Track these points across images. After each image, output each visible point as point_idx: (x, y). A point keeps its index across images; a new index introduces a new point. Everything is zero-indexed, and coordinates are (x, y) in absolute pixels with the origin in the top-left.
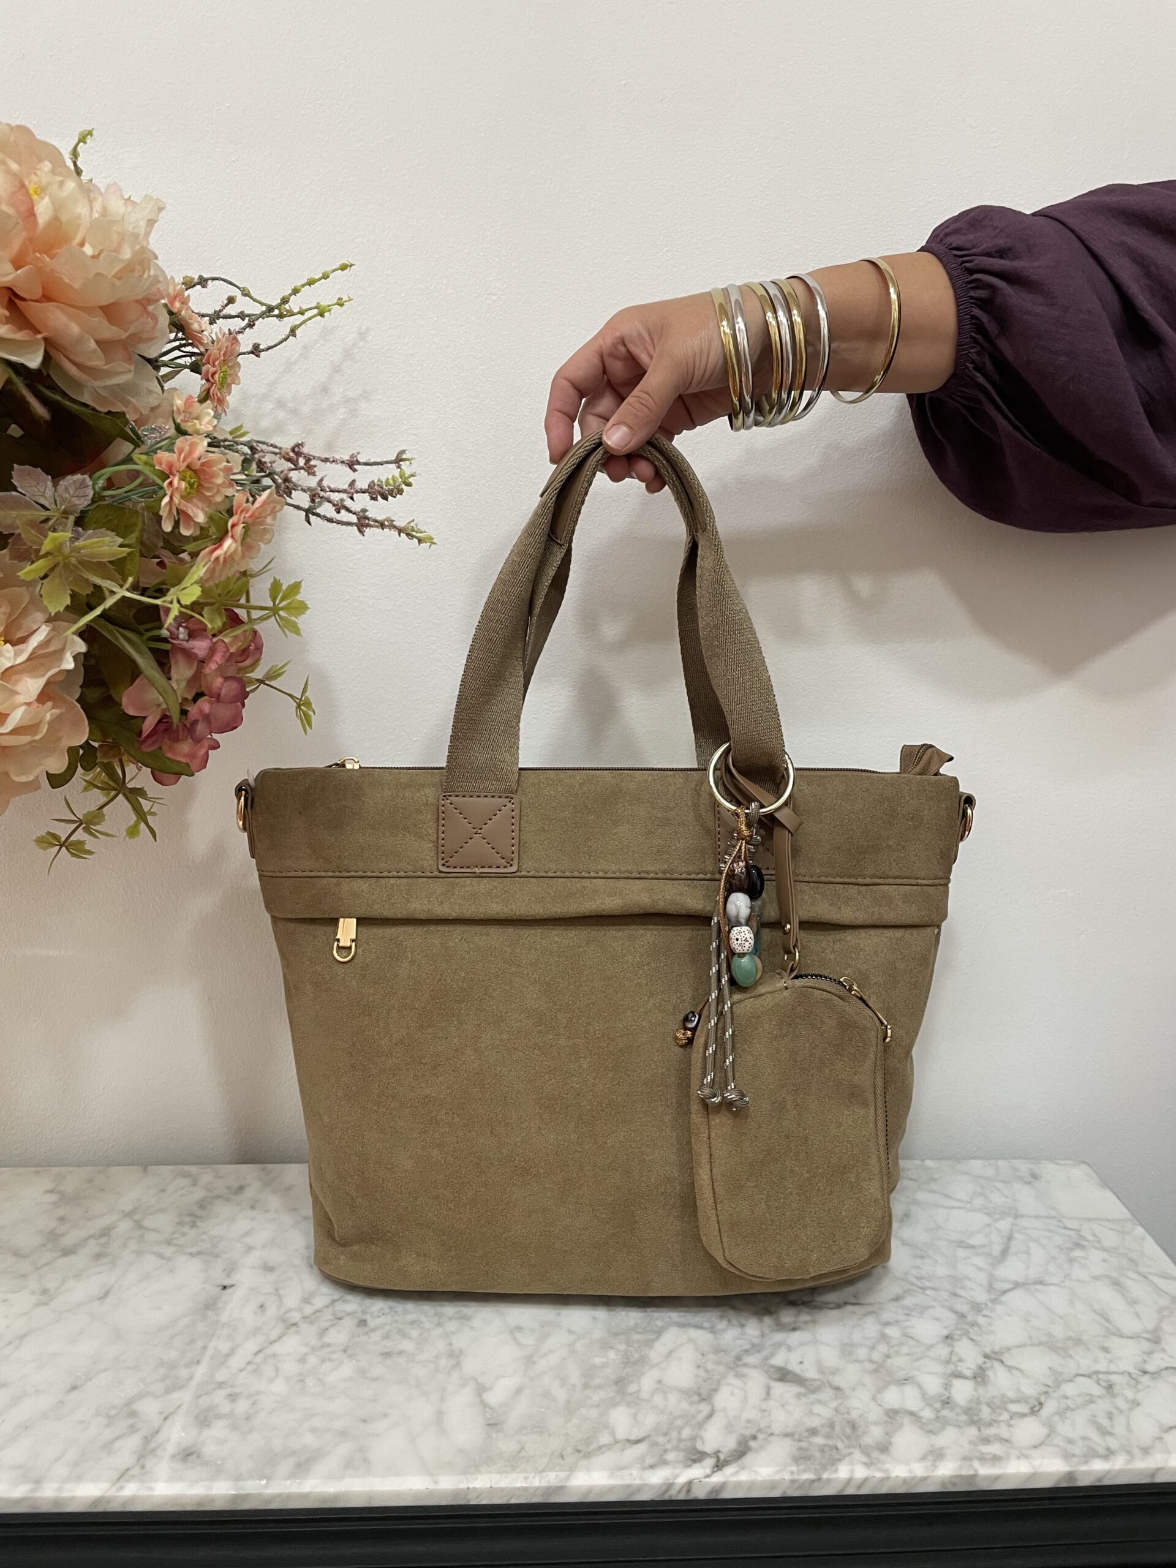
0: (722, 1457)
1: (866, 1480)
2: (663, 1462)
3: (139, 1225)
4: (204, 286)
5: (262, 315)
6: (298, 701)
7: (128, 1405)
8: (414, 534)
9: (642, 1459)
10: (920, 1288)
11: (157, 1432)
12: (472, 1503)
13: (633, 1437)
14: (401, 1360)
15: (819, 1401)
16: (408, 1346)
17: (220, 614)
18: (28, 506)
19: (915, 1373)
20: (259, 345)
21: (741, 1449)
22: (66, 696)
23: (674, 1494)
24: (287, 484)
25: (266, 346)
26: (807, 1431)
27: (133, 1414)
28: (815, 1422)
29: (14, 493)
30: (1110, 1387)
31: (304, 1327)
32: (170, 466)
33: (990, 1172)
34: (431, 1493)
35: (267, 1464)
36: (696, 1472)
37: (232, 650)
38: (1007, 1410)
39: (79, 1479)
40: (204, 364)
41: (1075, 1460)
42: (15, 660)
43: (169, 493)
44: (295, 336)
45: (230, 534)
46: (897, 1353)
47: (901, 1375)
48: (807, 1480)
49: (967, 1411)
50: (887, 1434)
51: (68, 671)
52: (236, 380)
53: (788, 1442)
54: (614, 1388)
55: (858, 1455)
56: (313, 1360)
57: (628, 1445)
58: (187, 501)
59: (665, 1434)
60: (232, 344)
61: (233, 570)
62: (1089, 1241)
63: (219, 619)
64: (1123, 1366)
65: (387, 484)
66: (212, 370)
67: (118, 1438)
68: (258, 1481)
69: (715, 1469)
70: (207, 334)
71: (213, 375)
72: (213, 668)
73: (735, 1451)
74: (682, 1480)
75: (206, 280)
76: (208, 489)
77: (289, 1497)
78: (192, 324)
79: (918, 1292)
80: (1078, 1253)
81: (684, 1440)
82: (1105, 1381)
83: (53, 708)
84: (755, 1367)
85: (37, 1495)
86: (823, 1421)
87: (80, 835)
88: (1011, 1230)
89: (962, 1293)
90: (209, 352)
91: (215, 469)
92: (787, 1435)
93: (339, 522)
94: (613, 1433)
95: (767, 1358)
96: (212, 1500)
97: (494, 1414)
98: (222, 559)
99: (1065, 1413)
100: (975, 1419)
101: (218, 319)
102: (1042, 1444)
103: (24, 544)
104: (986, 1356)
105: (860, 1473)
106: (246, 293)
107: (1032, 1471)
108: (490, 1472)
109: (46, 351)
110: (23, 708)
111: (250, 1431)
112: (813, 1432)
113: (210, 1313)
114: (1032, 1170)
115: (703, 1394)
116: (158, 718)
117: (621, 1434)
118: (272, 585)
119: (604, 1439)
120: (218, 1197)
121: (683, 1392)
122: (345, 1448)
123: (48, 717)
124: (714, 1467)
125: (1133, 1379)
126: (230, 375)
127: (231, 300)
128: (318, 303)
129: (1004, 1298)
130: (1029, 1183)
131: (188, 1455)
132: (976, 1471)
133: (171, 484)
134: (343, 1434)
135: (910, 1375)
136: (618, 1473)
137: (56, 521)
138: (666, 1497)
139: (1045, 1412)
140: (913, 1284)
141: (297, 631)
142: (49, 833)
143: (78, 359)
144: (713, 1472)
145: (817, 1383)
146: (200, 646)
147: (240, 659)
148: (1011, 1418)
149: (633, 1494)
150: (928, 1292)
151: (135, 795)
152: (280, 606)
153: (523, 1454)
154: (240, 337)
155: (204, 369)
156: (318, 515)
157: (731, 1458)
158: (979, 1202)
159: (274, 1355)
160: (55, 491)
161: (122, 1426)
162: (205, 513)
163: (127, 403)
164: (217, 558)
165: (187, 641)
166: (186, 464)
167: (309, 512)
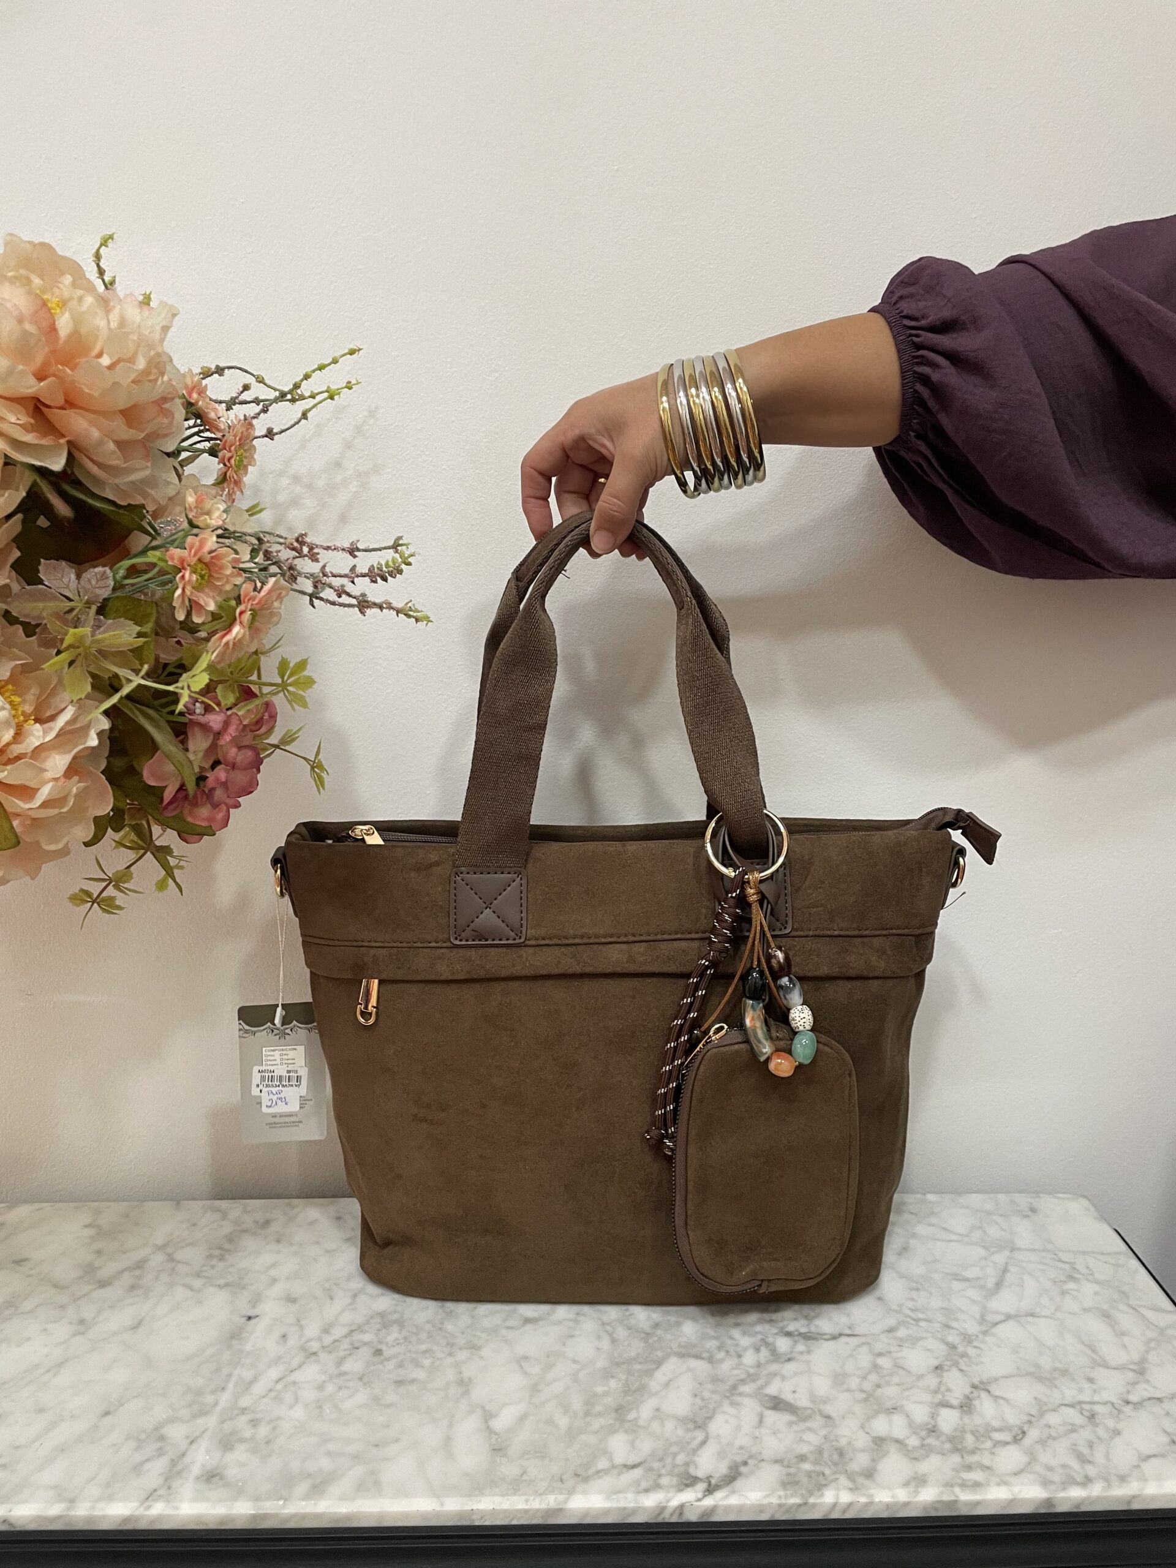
0: (713, 1482)
1: (850, 1504)
2: (657, 1487)
3: (171, 1258)
4: (221, 375)
5: (276, 400)
6: (312, 763)
7: (157, 1429)
8: (411, 613)
9: (637, 1483)
10: (914, 1320)
11: (184, 1455)
12: (476, 1523)
13: (630, 1462)
14: (413, 1388)
15: (810, 1429)
16: (421, 1374)
17: (233, 692)
18: (54, 598)
19: (905, 1402)
20: (273, 429)
21: (732, 1474)
22: (91, 769)
23: (667, 1517)
24: (292, 572)
25: (279, 430)
26: (797, 1457)
27: (162, 1438)
28: (804, 1449)
29: (41, 586)
30: (1092, 1417)
31: (323, 1356)
32: (182, 560)
33: (989, 1206)
34: (437, 1514)
35: (285, 1484)
36: (687, 1496)
37: (245, 722)
38: (990, 1438)
39: (110, 1498)
40: (221, 450)
41: (1053, 1487)
42: (44, 739)
43: (181, 586)
44: (306, 419)
45: (238, 621)
46: (888, 1384)
47: (889, 1404)
48: (794, 1504)
49: (951, 1439)
50: (873, 1460)
51: (93, 748)
52: (251, 461)
53: (777, 1467)
54: (614, 1415)
55: (843, 1480)
56: (330, 1388)
57: (625, 1469)
58: (198, 592)
59: (661, 1460)
60: (248, 429)
61: (243, 653)
62: (1083, 1275)
63: (232, 695)
64: (1106, 1396)
65: (387, 565)
66: (228, 455)
67: (147, 1460)
68: (275, 1502)
69: (706, 1493)
70: (224, 420)
71: (229, 459)
72: (228, 740)
73: (726, 1476)
74: (674, 1503)
75: (223, 369)
76: (218, 579)
77: (304, 1516)
78: (208, 413)
79: (912, 1324)
80: (1071, 1286)
81: (678, 1466)
82: (1088, 1411)
83: (79, 782)
84: (748, 1395)
85: (72, 1513)
86: (812, 1448)
87: (111, 891)
88: (1007, 1263)
89: (953, 1324)
90: (225, 438)
91: (224, 561)
92: (776, 1461)
93: (341, 605)
94: (611, 1459)
95: (762, 1387)
96: (232, 1518)
97: (499, 1440)
98: (231, 644)
99: (1046, 1441)
100: (960, 1447)
101: (234, 405)
102: (1021, 1472)
103: (50, 633)
104: (974, 1387)
105: (845, 1497)
106: (260, 380)
107: (1010, 1497)
108: (493, 1495)
109: (70, 454)
110: (51, 784)
111: (270, 1455)
112: (802, 1458)
113: (234, 1342)
114: (1031, 1203)
115: (699, 1421)
116: (177, 786)
117: (619, 1460)
118: (280, 663)
119: (603, 1463)
120: (246, 1231)
121: (679, 1420)
122: (359, 1470)
123: (74, 790)
124: (705, 1491)
125: (1115, 1408)
126: (246, 458)
127: (246, 388)
128: (329, 387)
129: (994, 1330)
130: (1027, 1216)
131: (212, 1476)
132: (957, 1497)
133: (183, 577)
134: (357, 1458)
135: (899, 1404)
136: (614, 1497)
137: (79, 611)
138: (660, 1520)
139: (1027, 1441)
140: (907, 1316)
141: (305, 705)
142: (82, 890)
143: (99, 459)
144: (705, 1496)
145: (809, 1412)
146: (215, 720)
147: (254, 728)
148: (994, 1446)
149: (629, 1516)
150: (922, 1324)
151: (162, 853)
152: (288, 682)
153: (525, 1477)
154: (255, 422)
155: (220, 454)
156: (321, 599)
157: (722, 1483)
158: (976, 1235)
159: (294, 1383)
160: (79, 583)
161: (150, 1449)
162: (216, 602)
163: (145, 495)
164: (227, 644)
165: (203, 715)
166: (196, 558)
167: (311, 596)
